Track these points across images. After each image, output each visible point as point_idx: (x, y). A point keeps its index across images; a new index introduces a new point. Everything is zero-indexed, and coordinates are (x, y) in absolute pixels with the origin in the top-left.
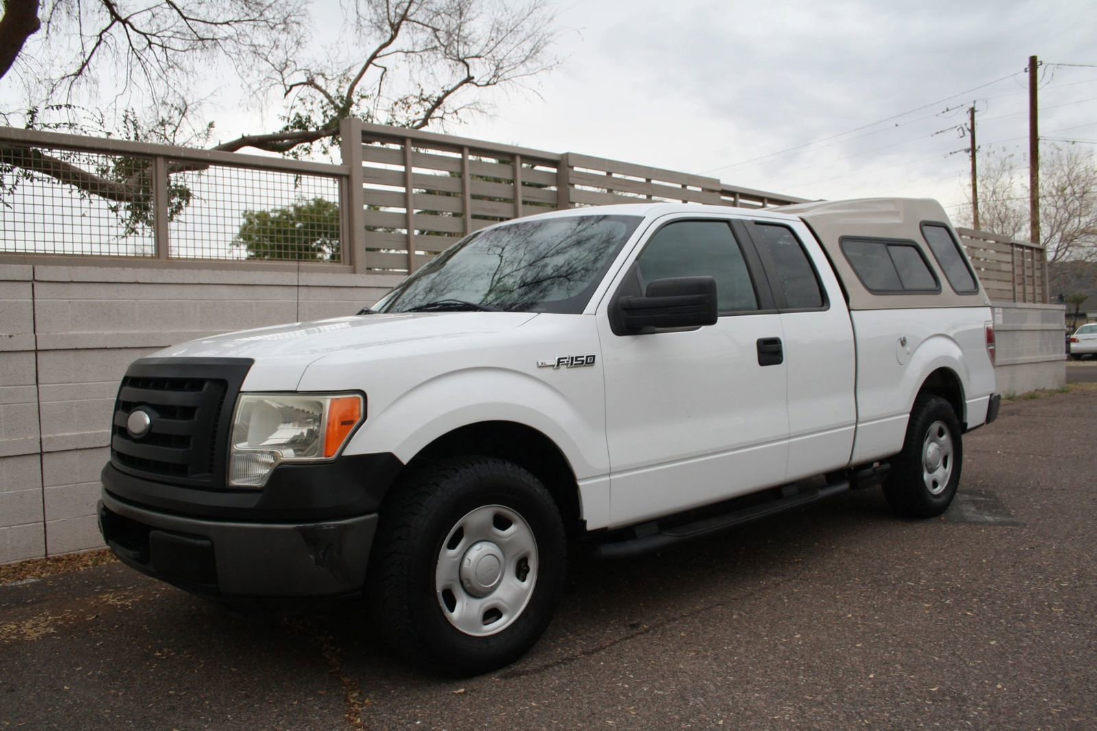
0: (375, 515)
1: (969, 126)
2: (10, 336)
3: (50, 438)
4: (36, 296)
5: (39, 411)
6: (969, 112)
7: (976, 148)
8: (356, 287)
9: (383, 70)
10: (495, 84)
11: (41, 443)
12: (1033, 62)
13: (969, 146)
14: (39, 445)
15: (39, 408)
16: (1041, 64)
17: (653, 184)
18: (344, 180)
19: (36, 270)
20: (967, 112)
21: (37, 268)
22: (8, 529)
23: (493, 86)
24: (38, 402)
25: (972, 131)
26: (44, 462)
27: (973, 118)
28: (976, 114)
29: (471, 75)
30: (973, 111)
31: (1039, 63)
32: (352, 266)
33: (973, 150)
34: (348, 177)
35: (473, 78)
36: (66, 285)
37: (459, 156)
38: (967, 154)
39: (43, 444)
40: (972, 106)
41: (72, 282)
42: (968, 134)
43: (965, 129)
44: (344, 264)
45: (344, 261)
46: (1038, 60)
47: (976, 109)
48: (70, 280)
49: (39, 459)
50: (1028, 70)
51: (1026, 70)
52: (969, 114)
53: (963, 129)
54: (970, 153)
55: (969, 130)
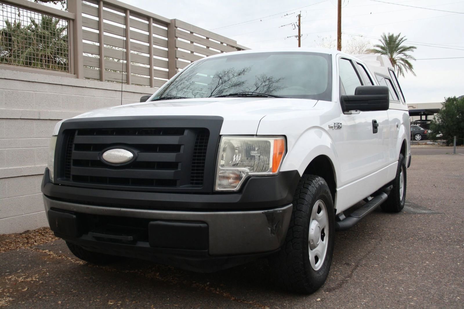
0: (292, 205)
1: (298, 24)
7: (301, 36)
8: (86, 87)
13: (297, 34)
17: (210, 41)
18: (71, 22)
25: (299, 26)
27: (299, 20)
28: (301, 18)
30: (299, 16)
32: (76, 75)
33: (299, 37)
34: (73, 20)
37: (124, 15)
38: (296, 38)
40: (300, 14)
42: (297, 28)
43: (296, 25)
44: (71, 74)
45: (71, 72)
47: (301, 16)
52: (298, 17)
53: (295, 25)
54: (298, 38)
55: (297, 26)
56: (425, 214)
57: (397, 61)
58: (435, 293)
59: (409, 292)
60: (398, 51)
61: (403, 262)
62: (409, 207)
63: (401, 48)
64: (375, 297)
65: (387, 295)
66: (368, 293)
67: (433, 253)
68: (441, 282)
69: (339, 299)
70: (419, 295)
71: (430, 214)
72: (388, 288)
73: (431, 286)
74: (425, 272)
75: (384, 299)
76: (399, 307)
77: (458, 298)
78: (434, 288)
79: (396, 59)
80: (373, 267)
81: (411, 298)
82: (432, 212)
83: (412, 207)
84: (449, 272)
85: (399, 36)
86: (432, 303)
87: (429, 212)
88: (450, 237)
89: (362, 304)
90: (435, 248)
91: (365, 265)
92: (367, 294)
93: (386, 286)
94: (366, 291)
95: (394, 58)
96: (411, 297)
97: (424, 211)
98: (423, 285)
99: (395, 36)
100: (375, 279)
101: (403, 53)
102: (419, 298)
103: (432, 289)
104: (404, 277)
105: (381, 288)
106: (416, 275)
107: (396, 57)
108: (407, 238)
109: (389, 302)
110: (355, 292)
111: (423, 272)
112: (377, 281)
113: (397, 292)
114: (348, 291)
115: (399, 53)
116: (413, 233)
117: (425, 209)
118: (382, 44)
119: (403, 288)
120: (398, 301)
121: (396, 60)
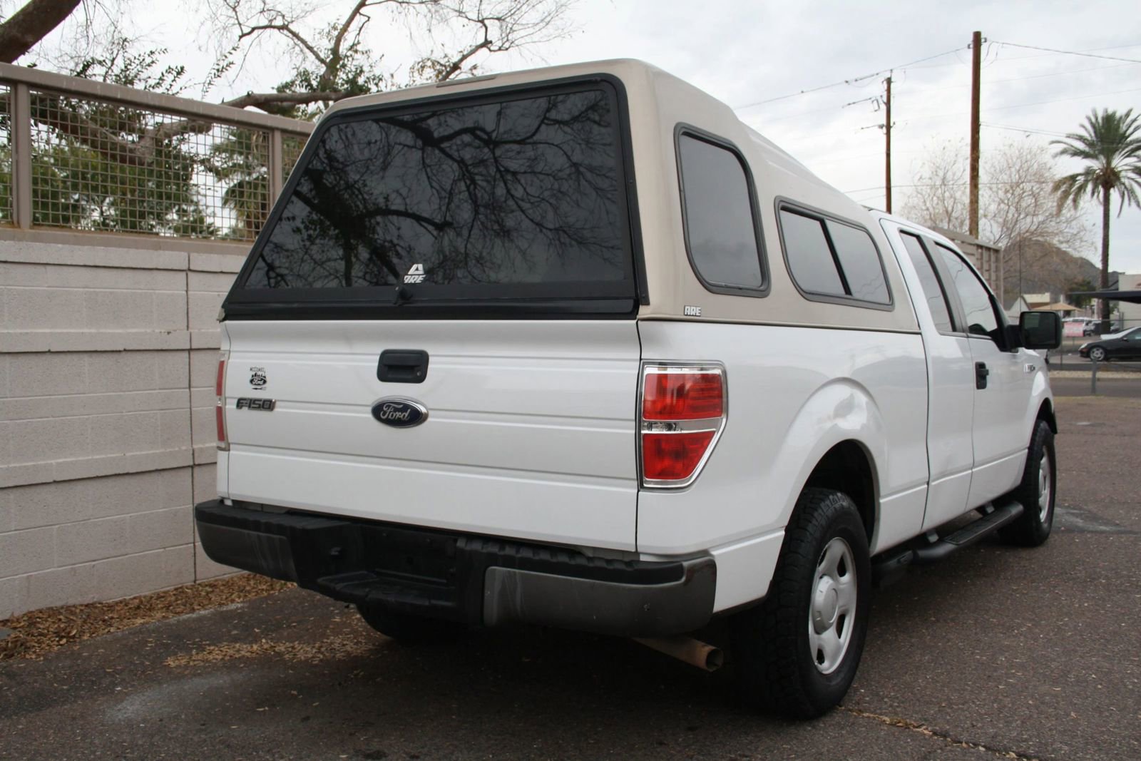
1: (885, 99)
2: (169, 333)
3: (201, 448)
4: (190, 288)
5: (191, 417)
6: (885, 83)
7: (892, 124)
9: (367, 19)
10: (507, 49)
11: (193, 454)
12: (977, 38)
13: (884, 122)
14: (191, 457)
15: (191, 414)
16: (985, 41)
19: (191, 257)
20: (883, 82)
21: (193, 256)
22: (163, 552)
23: (505, 52)
24: (191, 409)
25: (888, 104)
26: (195, 475)
27: (889, 90)
28: (892, 85)
29: (489, 39)
30: (889, 81)
31: (983, 40)
33: (889, 127)
35: (491, 42)
36: (216, 275)
38: (881, 130)
39: (196, 455)
40: (889, 76)
41: (222, 272)
42: (884, 107)
43: (880, 102)
46: (983, 36)
47: (893, 80)
48: (219, 270)
49: (191, 474)
50: (971, 46)
51: (969, 47)
52: (885, 85)
53: (878, 102)
54: (884, 130)
55: (884, 103)
56: (1102, 532)
57: (1123, 174)
58: (1057, 668)
59: (1013, 664)
60: (1123, 152)
61: (1023, 618)
62: (1077, 517)
63: (1131, 143)
64: (952, 669)
65: (974, 667)
66: (942, 662)
67: (1086, 605)
68: (1076, 651)
69: (892, 669)
70: (1028, 669)
71: (1112, 533)
72: (978, 657)
73: (1055, 657)
74: (1055, 635)
75: (967, 672)
76: (987, 684)
77: (1094, 676)
78: (1059, 660)
79: (1119, 169)
80: (966, 623)
81: (1013, 673)
82: (1119, 529)
83: (1082, 519)
84: (1098, 637)
85: (1128, 115)
86: (1045, 681)
87: (1114, 528)
88: (1132, 579)
89: (926, 678)
90: (1094, 597)
91: (952, 620)
92: (941, 664)
93: (978, 654)
94: (940, 659)
95: (1114, 168)
96: (1013, 671)
97: (1103, 528)
98: (1042, 654)
99: (1118, 115)
100: (962, 642)
101: (1135, 156)
102: (1026, 673)
103: (1055, 661)
104: (1013, 641)
105: (967, 657)
106: (1036, 640)
107: (1120, 164)
108: (1047, 578)
109: (972, 678)
110: (920, 660)
111: (1051, 634)
112: (964, 646)
113: (993, 663)
114: (910, 658)
115: (1128, 156)
116: (1062, 568)
117: (1106, 524)
118: (1089, 134)
119: (1006, 658)
120: (989, 676)
121: (1120, 171)
